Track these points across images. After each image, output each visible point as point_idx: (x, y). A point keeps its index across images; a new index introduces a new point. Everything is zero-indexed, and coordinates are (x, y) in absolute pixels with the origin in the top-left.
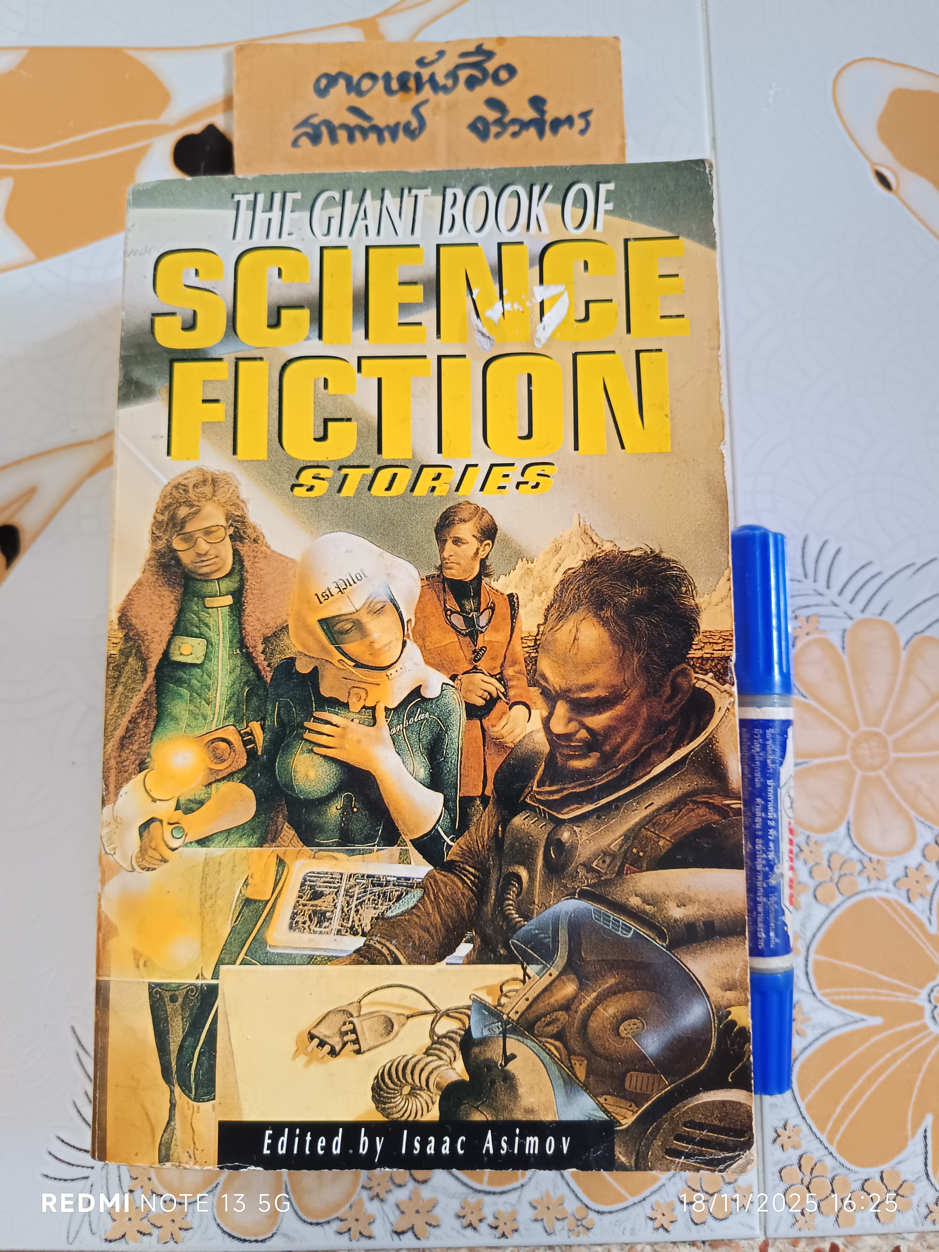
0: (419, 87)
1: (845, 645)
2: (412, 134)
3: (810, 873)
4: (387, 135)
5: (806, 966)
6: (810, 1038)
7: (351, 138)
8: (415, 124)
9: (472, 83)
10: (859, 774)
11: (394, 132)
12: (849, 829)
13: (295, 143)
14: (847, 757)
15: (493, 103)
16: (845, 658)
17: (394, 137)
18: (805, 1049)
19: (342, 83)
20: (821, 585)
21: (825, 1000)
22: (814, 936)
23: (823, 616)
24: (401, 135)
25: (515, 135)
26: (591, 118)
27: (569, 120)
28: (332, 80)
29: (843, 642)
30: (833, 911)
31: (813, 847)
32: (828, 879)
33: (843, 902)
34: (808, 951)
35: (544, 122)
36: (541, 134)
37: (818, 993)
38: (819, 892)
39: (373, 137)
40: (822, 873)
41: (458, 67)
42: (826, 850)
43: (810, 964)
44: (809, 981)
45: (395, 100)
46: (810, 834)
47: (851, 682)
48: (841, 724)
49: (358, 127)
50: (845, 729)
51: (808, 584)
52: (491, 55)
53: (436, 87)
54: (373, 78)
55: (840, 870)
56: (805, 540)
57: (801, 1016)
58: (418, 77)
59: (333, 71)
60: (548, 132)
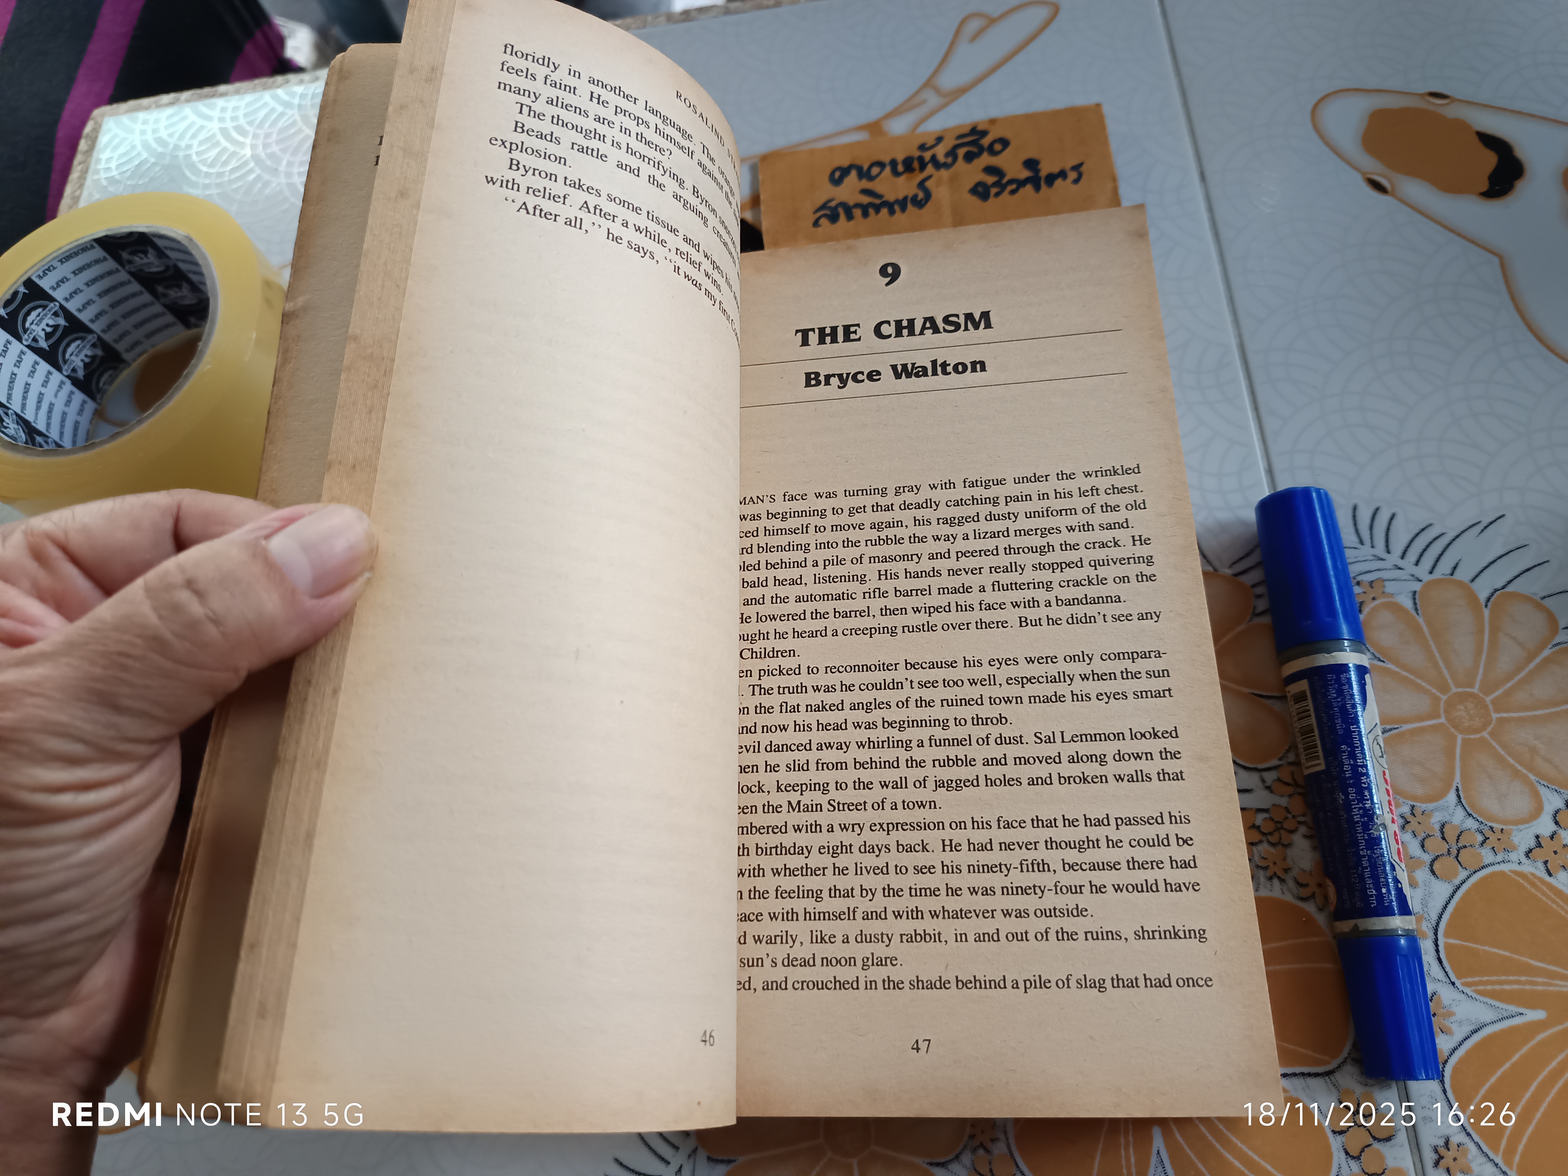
0: (923, 166)
1: (1418, 606)
2: (919, 204)
3: (1423, 846)
4: (897, 207)
5: (1437, 951)
6: (1458, 1036)
7: (865, 214)
8: (921, 195)
9: (969, 157)
10: (1460, 738)
11: (903, 204)
12: (1459, 796)
13: (816, 224)
14: (1442, 720)
15: (991, 170)
16: (1421, 620)
17: (903, 208)
18: (1454, 1050)
19: (854, 173)
20: (1380, 549)
21: (1467, 990)
22: (1440, 917)
23: (1388, 580)
24: (909, 206)
25: (1013, 192)
26: (1083, 169)
27: (1063, 174)
28: (845, 172)
29: (1415, 604)
30: (1458, 888)
31: (1419, 818)
32: (1445, 852)
33: (1468, 877)
34: (1436, 934)
35: (1040, 179)
36: (1037, 188)
37: (1458, 983)
38: (1436, 866)
39: (884, 211)
40: (1436, 845)
41: (956, 147)
42: (1436, 820)
43: (1441, 948)
44: (1443, 968)
45: (903, 178)
46: (1415, 804)
47: (1431, 643)
48: (1429, 687)
49: (871, 205)
50: (1434, 691)
51: (1366, 551)
52: (984, 133)
53: (938, 165)
54: (881, 165)
55: (1457, 842)
56: (1355, 509)
57: (1442, 1010)
58: (921, 159)
59: (846, 164)
60: (1044, 187)
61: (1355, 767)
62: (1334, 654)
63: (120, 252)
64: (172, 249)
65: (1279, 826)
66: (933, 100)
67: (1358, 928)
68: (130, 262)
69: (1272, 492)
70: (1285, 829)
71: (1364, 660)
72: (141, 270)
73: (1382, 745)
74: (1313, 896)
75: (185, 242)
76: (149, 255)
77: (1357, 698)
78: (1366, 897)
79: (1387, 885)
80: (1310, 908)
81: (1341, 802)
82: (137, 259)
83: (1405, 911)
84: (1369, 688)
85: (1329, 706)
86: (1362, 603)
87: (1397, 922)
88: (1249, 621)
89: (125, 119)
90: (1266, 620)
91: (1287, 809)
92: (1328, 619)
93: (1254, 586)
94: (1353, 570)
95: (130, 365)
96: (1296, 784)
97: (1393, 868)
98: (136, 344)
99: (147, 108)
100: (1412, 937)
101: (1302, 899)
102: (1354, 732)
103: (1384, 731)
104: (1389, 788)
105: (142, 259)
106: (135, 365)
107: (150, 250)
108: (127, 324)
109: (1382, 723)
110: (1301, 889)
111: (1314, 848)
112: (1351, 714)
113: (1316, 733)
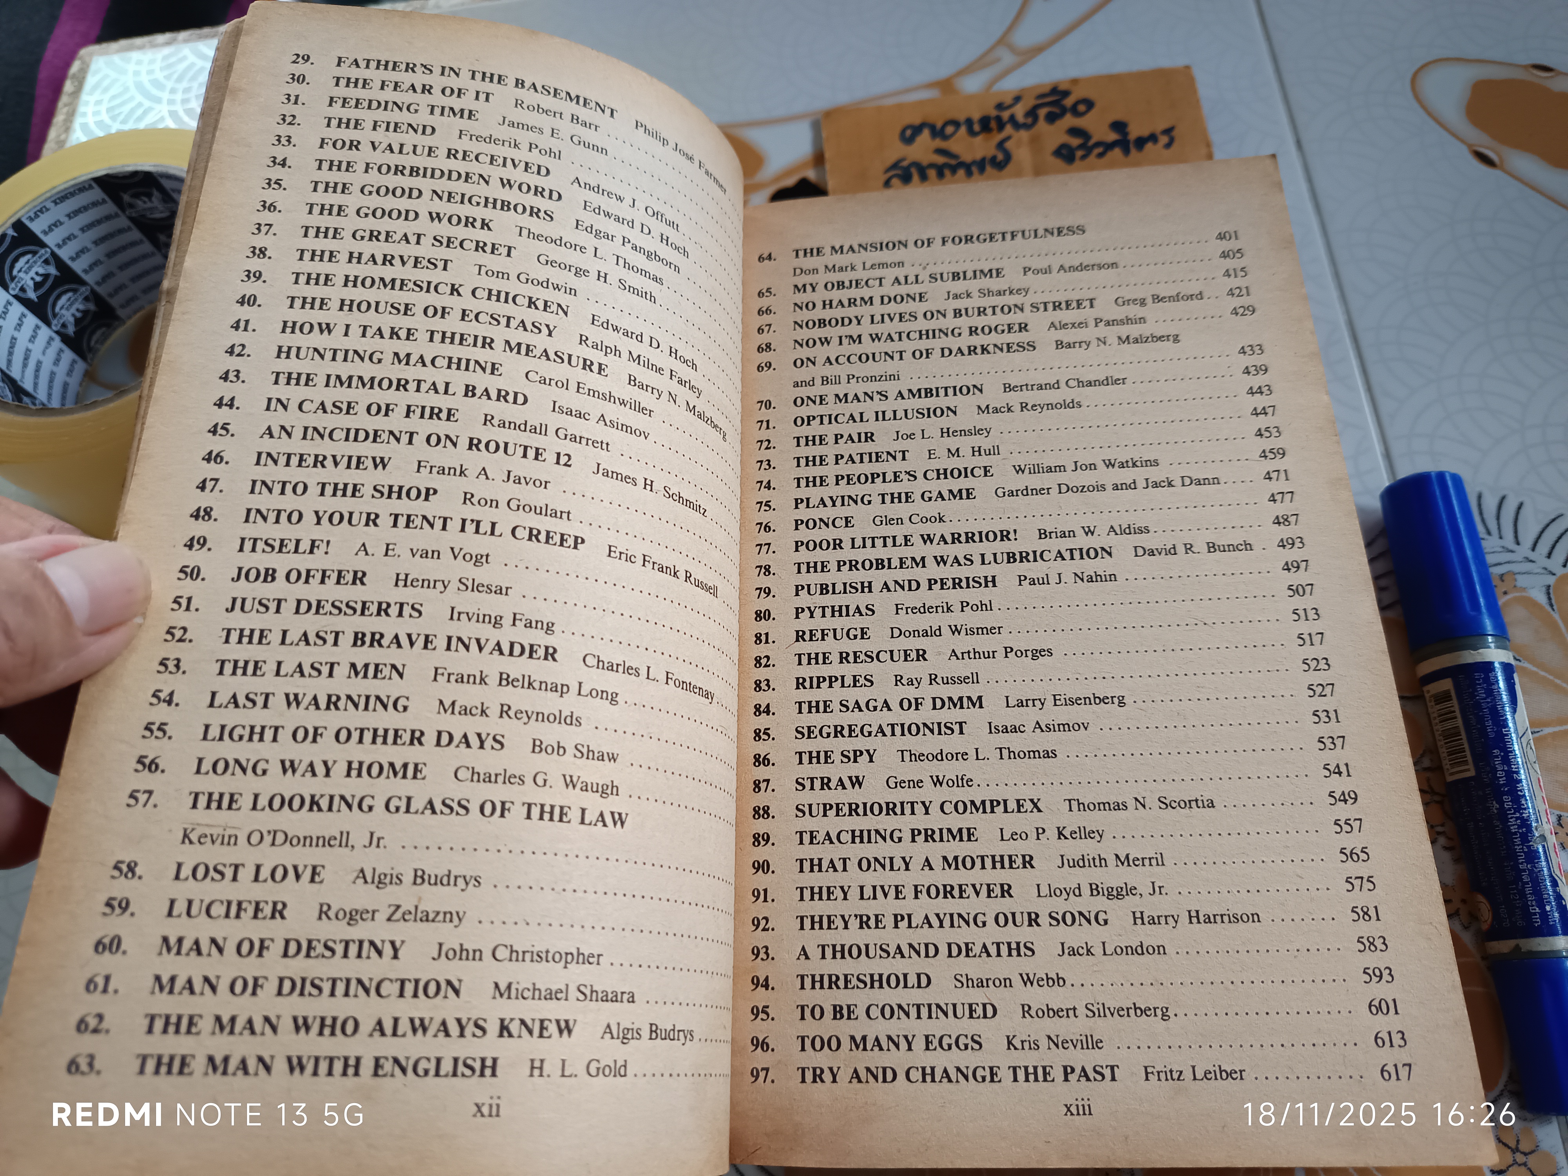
0: (1001, 126)
1: (1553, 601)
2: (999, 165)
4: (974, 169)
7: (941, 175)
8: (1000, 157)
9: (1052, 118)
11: (981, 165)
13: (887, 184)
15: (1074, 132)
16: (1555, 615)
17: (982, 170)
19: (926, 133)
20: (1509, 541)
23: (1519, 573)
24: (988, 167)
25: (1101, 155)
26: (1174, 133)
27: (1153, 138)
28: (917, 130)
29: (1549, 598)
35: (1128, 142)
36: (1126, 152)
39: (961, 172)
41: (1036, 107)
45: (979, 139)
49: (945, 165)
51: (1495, 542)
52: (1066, 94)
53: (1017, 126)
54: (956, 124)
56: (1480, 497)
58: (999, 119)
59: (917, 121)
60: (1133, 151)
61: (1508, 774)
62: (1480, 651)
63: (121, 193)
66: (1008, 58)
67: (1519, 948)
68: (131, 206)
69: (1393, 478)
71: (1505, 657)
72: (143, 216)
76: (154, 199)
78: (1529, 915)
79: (1549, 902)
81: (1496, 811)
82: (140, 203)
84: (1518, 688)
85: (1477, 706)
87: (1562, 943)
89: (116, 60)
92: (1473, 613)
94: (1489, 561)
95: (124, 322)
98: (132, 299)
99: (138, 48)
102: (1506, 735)
103: (1535, 735)
105: (145, 202)
106: (130, 323)
107: (156, 193)
108: (123, 277)
111: (1457, 861)
112: (1503, 717)
113: (1464, 735)
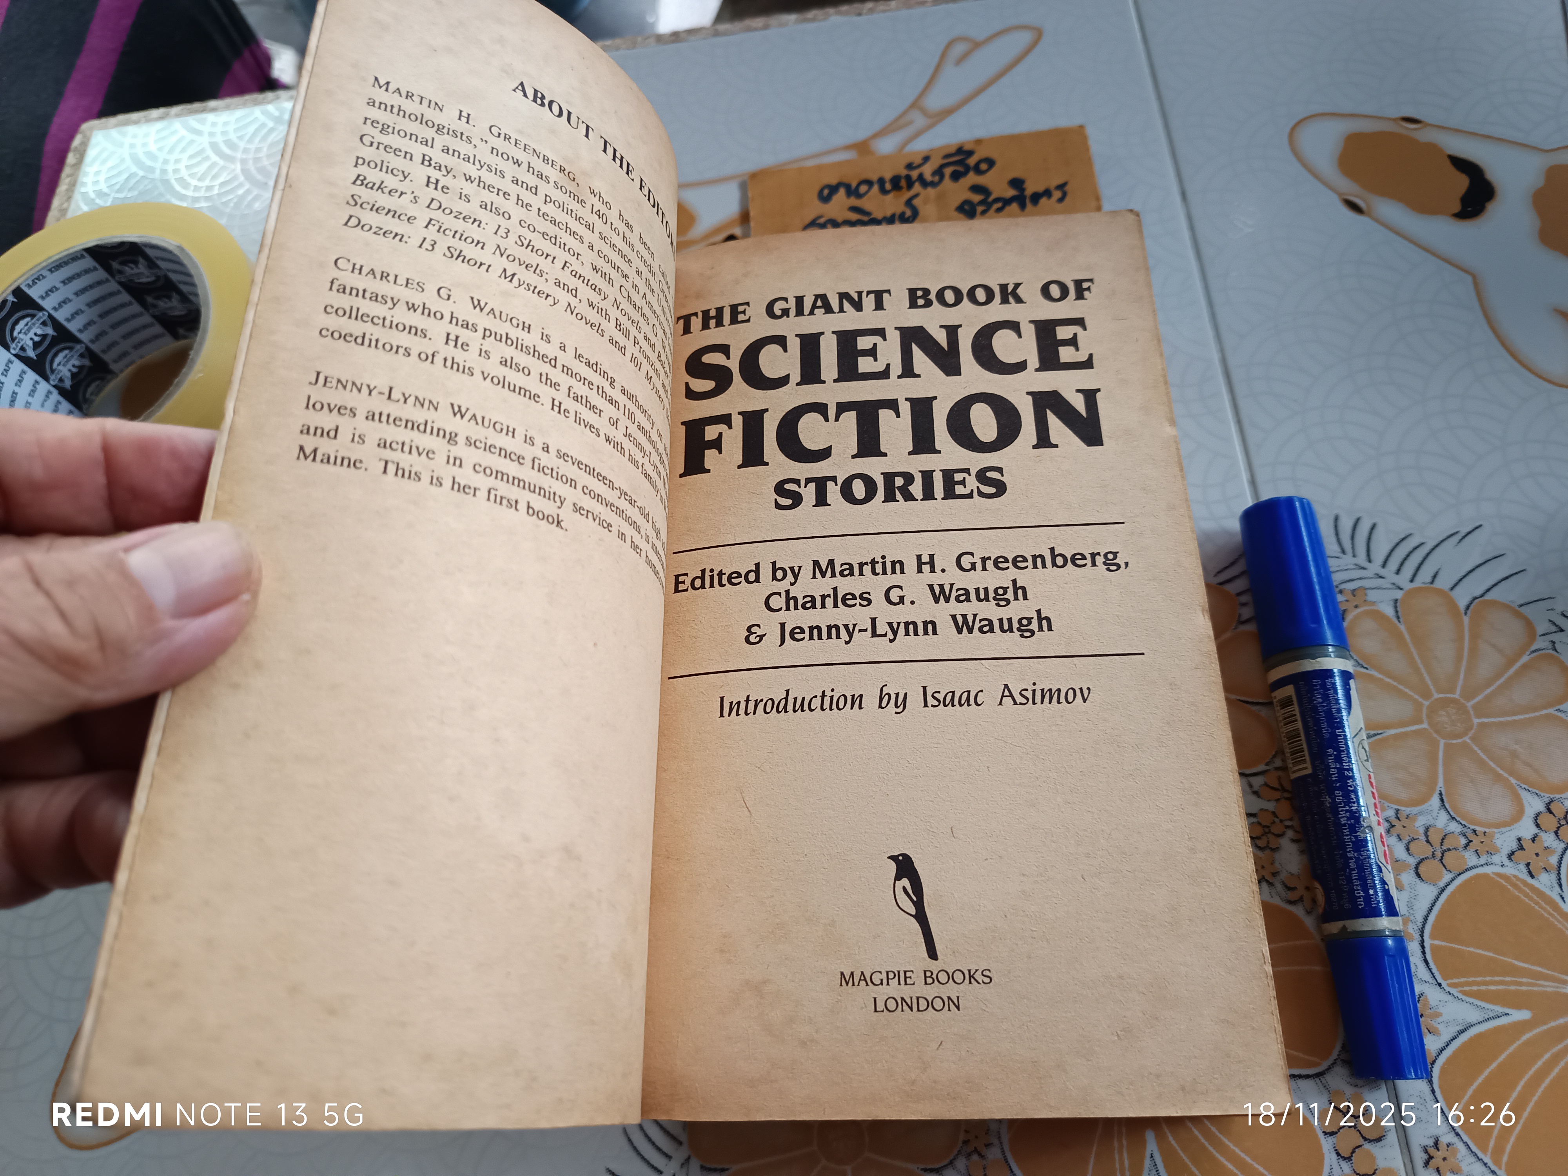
0: (910, 185)
1: (1400, 614)
2: (907, 220)
3: (1408, 849)
4: (885, 224)
5: (1424, 953)
6: (1446, 1038)
8: (908, 213)
9: (956, 176)
10: (1442, 742)
11: (890, 219)
12: (1442, 800)
14: (1425, 725)
15: (976, 189)
16: (1402, 627)
17: (891, 224)
18: (1442, 1050)
19: (842, 192)
20: (1361, 559)
21: (1453, 991)
22: (1426, 919)
23: (1369, 589)
24: (897, 221)
25: (999, 210)
26: (1067, 188)
27: (1047, 193)
28: (833, 189)
29: (1397, 612)
30: (1443, 890)
31: (1404, 822)
32: (1430, 854)
33: (1453, 880)
34: (1422, 936)
35: (1025, 197)
36: (1023, 206)
37: (1444, 984)
38: (1422, 869)
39: (873, 228)
40: (1421, 849)
41: (943, 166)
42: (1421, 822)
43: (1427, 950)
44: (1430, 970)
45: (890, 197)
46: (1399, 808)
47: (1413, 650)
48: (1411, 693)
49: (857, 221)
50: (1416, 697)
51: (1348, 560)
52: (970, 153)
53: (925, 184)
54: (869, 183)
55: (1442, 845)
56: (1336, 519)
57: (1430, 1011)
58: (908, 178)
59: (834, 181)
60: (1029, 206)
61: (1341, 771)
62: (1318, 659)
63: (111, 262)
64: (163, 259)
65: (1267, 830)
66: (920, 121)
67: (1347, 929)
68: (120, 272)
69: (1255, 502)
70: (1273, 834)
71: (1347, 665)
72: (131, 281)
73: (1367, 749)
74: (1301, 899)
75: (176, 252)
76: (140, 266)
77: (1342, 703)
78: (1354, 899)
79: (1374, 887)
80: (1298, 911)
81: (1328, 805)
83: (1392, 911)
84: (1353, 693)
85: (1315, 710)
86: (1344, 611)
87: (1384, 923)
88: (1235, 628)
89: (114, 133)
90: (1251, 628)
91: (1274, 814)
92: (1313, 626)
93: (1239, 594)
94: (1336, 578)
95: (117, 376)
96: (1284, 790)
97: (1380, 870)
98: (125, 354)
99: (136, 122)
100: (1399, 938)
101: (1290, 902)
102: (1340, 736)
103: (1369, 737)
104: (1374, 791)
105: (132, 269)
106: (122, 376)
107: (141, 260)
108: (114, 335)
109: (1367, 729)
110: (1289, 892)
111: (1302, 852)
112: (1336, 719)
113: (1303, 737)
